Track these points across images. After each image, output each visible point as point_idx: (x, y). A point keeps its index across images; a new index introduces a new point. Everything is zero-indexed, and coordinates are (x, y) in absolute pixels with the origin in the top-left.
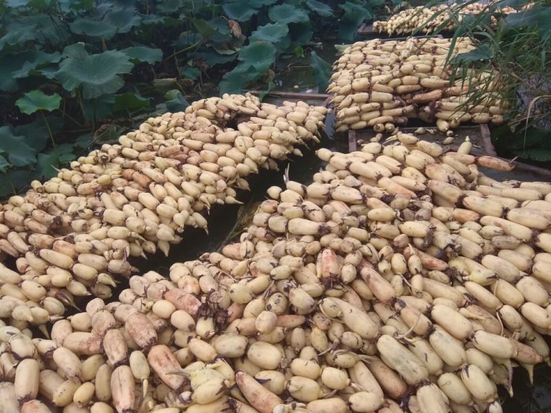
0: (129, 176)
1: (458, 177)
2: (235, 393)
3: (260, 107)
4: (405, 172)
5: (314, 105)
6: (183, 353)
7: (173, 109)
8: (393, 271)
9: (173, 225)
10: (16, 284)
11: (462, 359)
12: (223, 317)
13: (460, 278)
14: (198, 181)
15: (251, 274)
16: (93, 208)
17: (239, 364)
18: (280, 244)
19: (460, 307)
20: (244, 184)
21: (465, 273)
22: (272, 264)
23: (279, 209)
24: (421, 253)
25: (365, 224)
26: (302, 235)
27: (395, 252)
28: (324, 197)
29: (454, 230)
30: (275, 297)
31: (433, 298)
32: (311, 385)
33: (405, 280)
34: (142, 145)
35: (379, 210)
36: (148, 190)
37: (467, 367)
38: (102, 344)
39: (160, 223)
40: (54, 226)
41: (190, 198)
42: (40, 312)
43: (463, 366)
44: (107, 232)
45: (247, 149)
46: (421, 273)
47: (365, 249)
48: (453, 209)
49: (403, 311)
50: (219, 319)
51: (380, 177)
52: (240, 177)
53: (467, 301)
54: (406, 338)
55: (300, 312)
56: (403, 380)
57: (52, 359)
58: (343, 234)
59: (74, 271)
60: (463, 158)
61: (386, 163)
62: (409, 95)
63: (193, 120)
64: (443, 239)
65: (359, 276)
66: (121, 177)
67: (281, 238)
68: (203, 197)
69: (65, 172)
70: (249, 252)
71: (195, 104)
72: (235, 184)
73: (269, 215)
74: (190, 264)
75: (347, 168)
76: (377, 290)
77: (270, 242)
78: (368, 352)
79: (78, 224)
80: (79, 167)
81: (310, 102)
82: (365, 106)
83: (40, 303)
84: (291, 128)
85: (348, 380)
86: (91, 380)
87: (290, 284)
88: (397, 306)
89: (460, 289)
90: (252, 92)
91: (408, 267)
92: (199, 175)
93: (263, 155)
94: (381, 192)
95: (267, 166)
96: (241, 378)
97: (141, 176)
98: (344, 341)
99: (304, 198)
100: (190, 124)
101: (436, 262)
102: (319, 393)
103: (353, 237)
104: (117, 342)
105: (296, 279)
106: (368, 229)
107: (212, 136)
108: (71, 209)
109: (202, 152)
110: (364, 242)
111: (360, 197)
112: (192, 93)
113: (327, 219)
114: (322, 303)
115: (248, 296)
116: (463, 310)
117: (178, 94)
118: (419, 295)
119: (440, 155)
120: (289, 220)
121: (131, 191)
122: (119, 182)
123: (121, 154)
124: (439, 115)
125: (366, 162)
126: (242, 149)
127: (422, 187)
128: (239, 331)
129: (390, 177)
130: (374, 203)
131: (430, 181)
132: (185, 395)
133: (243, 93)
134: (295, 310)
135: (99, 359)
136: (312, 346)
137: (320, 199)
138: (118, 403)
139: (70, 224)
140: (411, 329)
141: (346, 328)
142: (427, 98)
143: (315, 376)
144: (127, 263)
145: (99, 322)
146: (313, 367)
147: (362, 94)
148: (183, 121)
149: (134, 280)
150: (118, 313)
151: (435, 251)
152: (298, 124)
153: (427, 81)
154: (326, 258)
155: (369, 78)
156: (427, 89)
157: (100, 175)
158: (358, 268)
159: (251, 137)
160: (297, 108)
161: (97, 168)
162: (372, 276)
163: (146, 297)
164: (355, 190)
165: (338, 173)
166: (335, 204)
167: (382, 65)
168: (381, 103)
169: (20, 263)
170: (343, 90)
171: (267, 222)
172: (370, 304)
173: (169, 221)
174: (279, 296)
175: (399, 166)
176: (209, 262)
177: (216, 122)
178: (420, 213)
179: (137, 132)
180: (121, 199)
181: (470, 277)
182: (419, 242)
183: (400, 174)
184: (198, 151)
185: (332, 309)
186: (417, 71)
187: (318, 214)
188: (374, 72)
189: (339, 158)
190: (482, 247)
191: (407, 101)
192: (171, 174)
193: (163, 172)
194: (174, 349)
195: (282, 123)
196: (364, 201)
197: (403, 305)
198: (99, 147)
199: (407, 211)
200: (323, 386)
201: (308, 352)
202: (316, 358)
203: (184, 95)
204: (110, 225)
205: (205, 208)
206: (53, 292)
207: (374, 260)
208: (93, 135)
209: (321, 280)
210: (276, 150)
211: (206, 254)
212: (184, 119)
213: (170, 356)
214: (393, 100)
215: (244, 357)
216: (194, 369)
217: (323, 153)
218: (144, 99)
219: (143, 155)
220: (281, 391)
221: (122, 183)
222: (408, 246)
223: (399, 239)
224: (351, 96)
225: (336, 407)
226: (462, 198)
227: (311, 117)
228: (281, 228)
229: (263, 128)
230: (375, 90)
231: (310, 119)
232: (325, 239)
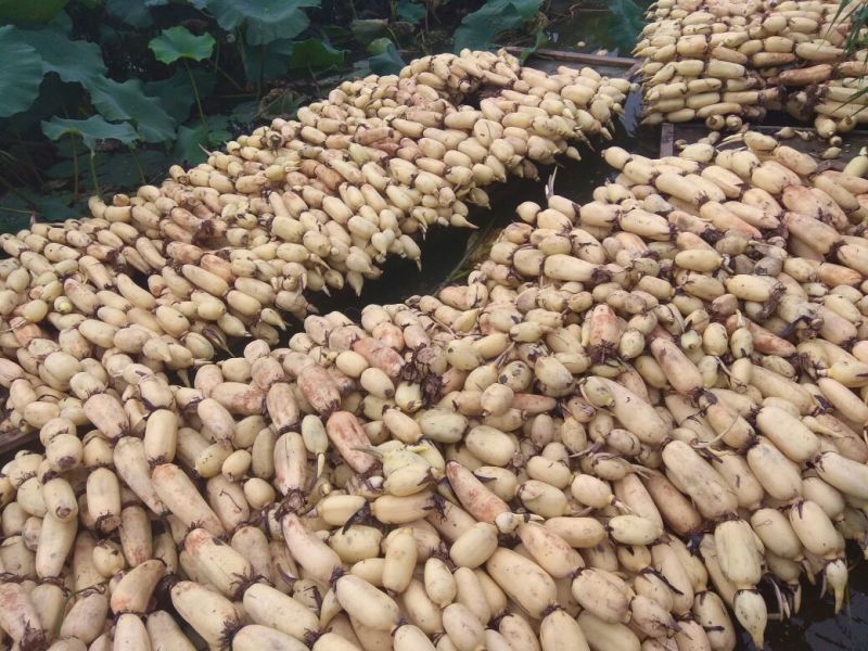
0: (311, 171)
1: (836, 212)
2: (444, 489)
3: (519, 75)
4: (748, 195)
5: (610, 76)
6: (375, 427)
7: (381, 70)
8: (705, 349)
9: (370, 249)
10: (149, 309)
11: (795, 490)
12: (435, 385)
13: (812, 372)
14: (412, 186)
15: (480, 331)
16: (258, 214)
17: (452, 453)
18: (529, 292)
19: (804, 415)
20: (482, 198)
21: (823, 364)
22: (513, 318)
23: (532, 238)
24: (754, 325)
25: (668, 274)
26: (564, 281)
27: (711, 321)
28: (608, 224)
29: (815, 296)
30: (514, 366)
31: (764, 398)
32: (554, 495)
33: (723, 365)
34: (332, 123)
35: (696, 252)
36: (336, 193)
37: (801, 504)
38: (264, 400)
39: (352, 245)
40: (203, 235)
41: (398, 211)
42: (181, 352)
43: (795, 502)
44: (276, 250)
45: (491, 140)
46: (749, 357)
47: (664, 311)
48: (819, 263)
49: (712, 410)
50: (429, 388)
51: (704, 200)
52: (477, 186)
53: (817, 408)
54: (709, 448)
55: (548, 392)
56: (696, 508)
57: (196, 415)
58: (631, 285)
59: (229, 300)
60: (851, 183)
61: (719, 178)
62: (772, 71)
63: (411, 88)
64: (795, 306)
65: (647, 351)
66: (299, 171)
67: (531, 283)
68: (417, 212)
69: (218, 157)
70: (480, 300)
71: (416, 63)
72: (468, 195)
73: (515, 246)
74: (393, 308)
75: (651, 183)
76: (673, 374)
77: (514, 288)
78: (648, 462)
79: (236, 234)
80: (238, 150)
81: (603, 70)
82: (695, 83)
83: (180, 339)
84: (567, 112)
85: (611, 497)
86: (248, 448)
87: (538, 350)
88: (703, 401)
89: (810, 389)
90: (510, 48)
91: (729, 346)
92: (414, 177)
93: (516, 153)
94: (704, 224)
95: (521, 172)
96: (454, 470)
97: (328, 171)
98: (612, 441)
99: (574, 224)
100: (406, 96)
101: (776, 342)
102: (564, 509)
103: (647, 291)
104: (286, 400)
105: (548, 346)
106: (673, 282)
107: (439, 116)
108: (227, 212)
109: (422, 141)
110: (663, 301)
111: (667, 230)
112: (411, 45)
113: (609, 260)
114: (585, 384)
115: (473, 361)
116: (809, 419)
117: (388, 47)
118: (741, 388)
119: (812, 174)
120: (547, 256)
121: (313, 192)
122: (295, 179)
123: (299, 136)
124: (820, 108)
125: (684, 174)
126: (484, 140)
127: (773, 222)
128: (456, 407)
129: (722, 202)
130: (689, 241)
131: (787, 214)
132: (375, 480)
133: (494, 50)
134: (542, 388)
135: (259, 422)
136: (562, 443)
137: (600, 227)
138: (283, 480)
139: (224, 233)
140: (718, 437)
141: (617, 423)
142: (804, 77)
143: (562, 484)
144: (302, 298)
145: (261, 371)
146: (562, 471)
147: (692, 61)
148: (396, 89)
149: (312, 322)
150: (288, 363)
151: (778, 325)
152: (578, 105)
153: (808, 47)
154: (599, 318)
155: (708, 36)
156: (805, 62)
157: (269, 165)
158: (648, 338)
159: (500, 121)
160: (580, 79)
161: (263, 154)
162: (668, 352)
163: (327, 346)
164: (659, 218)
165: (635, 189)
166: (622, 236)
167: (731, 15)
168: (724, 79)
169: (154, 281)
170: (660, 53)
171: (511, 258)
172: (660, 394)
173: (365, 243)
174: (520, 366)
175: (739, 185)
176: (419, 309)
177: (447, 95)
178: (763, 263)
179: (325, 102)
180: (298, 203)
181: (830, 371)
182: (754, 308)
183: (739, 199)
184: (416, 139)
185: (599, 393)
186: (794, 30)
187: (595, 252)
188: (716, 26)
189: (641, 165)
190: (858, 327)
191: (769, 80)
192: (372, 172)
193: (360, 168)
194: (362, 421)
195: (553, 102)
196: (672, 237)
197: (713, 400)
198: (268, 123)
199: (742, 258)
200: (572, 499)
201: (555, 450)
202: (567, 460)
203: (397, 48)
204: (280, 240)
205: (419, 230)
206: (200, 326)
207: (675, 329)
208: (258, 104)
209: (587, 350)
210: (538, 146)
211: (415, 297)
212: (398, 87)
213: (357, 428)
214: (745, 76)
215: (460, 444)
216: (389, 450)
217: (615, 155)
218: (336, 52)
219: (332, 139)
220: (509, 496)
221: (299, 179)
222: (735, 313)
223: (723, 301)
224: (673, 65)
225: (589, 531)
226: (836, 246)
227: (602, 96)
228: (532, 267)
229: (521, 108)
230: (715, 57)
231: (601, 99)
232: (600, 291)
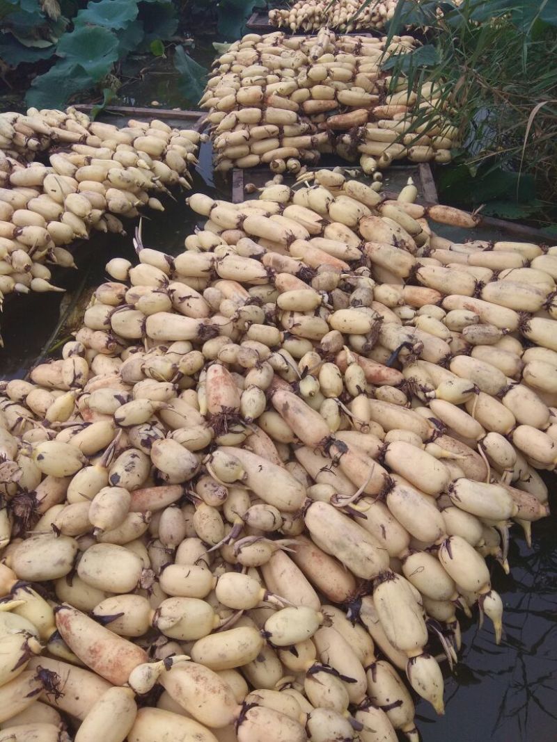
1: (405, 236)
3: (90, 130)
4: (329, 230)
5: (180, 128)
8: (323, 393)
11: (440, 529)
12: (28, 505)
13: (421, 395)
15: (81, 418)
17: (63, 590)
18: (134, 359)
19: (427, 441)
20: (66, 258)
21: (429, 386)
22: (117, 397)
23: (127, 299)
24: (362, 359)
25: (273, 318)
26: (171, 342)
27: (325, 361)
28: (204, 274)
29: (406, 319)
30: (126, 457)
31: (386, 431)
32: (196, 612)
33: (343, 406)
35: (296, 294)
37: (448, 541)
43: (441, 541)
45: (65, 195)
46: (365, 392)
47: (277, 359)
48: (401, 287)
49: (344, 459)
50: (19, 510)
51: (292, 239)
52: (56, 246)
53: (435, 431)
54: (351, 505)
55: (172, 480)
56: (349, 572)
58: (240, 336)
60: (408, 208)
61: (298, 218)
62: (321, 117)
64: (395, 335)
65: (270, 406)
67: (134, 348)
70: (79, 376)
72: (48, 257)
73: (110, 309)
75: (240, 227)
76: (300, 428)
77: (117, 355)
78: (291, 532)
81: (172, 123)
82: (256, 130)
84: (142, 162)
85: (262, 591)
87: (152, 433)
88: (334, 451)
89: (423, 412)
93: (94, 207)
94: (297, 263)
95: (104, 226)
98: (251, 521)
99: (171, 277)
101: (385, 372)
102: (212, 624)
103: (257, 340)
105: (162, 421)
106: (279, 326)
107: (5, 174)
110: (274, 348)
111: (264, 273)
113: (213, 311)
114: (211, 460)
115: (74, 462)
116: (430, 446)
118: (364, 428)
119: (378, 204)
120: (147, 316)
124: (362, 148)
125: (268, 215)
126: (57, 195)
127: (355, 254)
128: (58, 531)
129: (307, 239)
130: (287, 282)
131: (367, 245)
134: (164, 477)
136: (197, 537)
137: (198, 278)
140: (360, 491)
141: (254, 498)
142: (347, 121)
143: (204, 593)
146: (202, 577)
147: (251, 110)
151: (382, 354)
152: (152, 156)
153: (347, 94)
154: (215, 381)
155: (264, 87)
156: (347, 108)
158: (268, 392)
159: (73, 176)
160: (151, 131)
162: (291, 405)
164: (254, 261)
165: (224, 234)
166: (224, 286)
167: (282, 68)
168: (280, 125)
170: (223, 102)
171: (108, 322)
172: (289, 450)
174: (134, 456)
175: (319, 221)
176: (8, 398)
177: (15, 154)
178: (357, 295)
181: (437, 392)
182: (359, 342)
183: (321, 234)
185: (228, 469)
186: (333, 78)
187: (197, 305)
188: (270, 77)
189: (226, 211)
190: (449, 344)
191: (319, 125)
195: (126, 153)
196: (270, 280)
197: (343, 449)
199: (337, 292)
200: (219, 606)
201: (189, 549)
202: (205, 557)
207: (291, 377)
209: (207, 419)
210: (117, 198)
211: (1, 383)
214: (298, 122)
215: (72, 576)
217: (199, 201)
220: (142, 631)
222: (343, 349)
223: (329, 338)
224: (235, 113)
226: (415, 269)
227: (174, 146)
228: (134, 331)
229: (93, 161)
230: (271, 106)
231: (174, 149)
232: (210, 347)
